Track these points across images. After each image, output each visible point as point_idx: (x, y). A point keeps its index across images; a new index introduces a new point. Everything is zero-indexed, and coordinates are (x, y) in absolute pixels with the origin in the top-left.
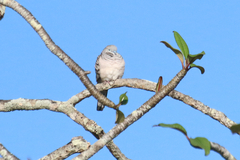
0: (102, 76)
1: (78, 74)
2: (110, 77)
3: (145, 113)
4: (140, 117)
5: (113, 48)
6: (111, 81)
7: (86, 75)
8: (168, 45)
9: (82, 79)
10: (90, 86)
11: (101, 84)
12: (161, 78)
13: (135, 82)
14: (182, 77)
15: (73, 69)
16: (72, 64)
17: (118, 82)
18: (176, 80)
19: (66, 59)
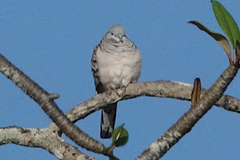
0: (104, 80)
1: (38, 100)
2: (117, 80)
3: (171, 145)
4: (163, 152)
5: (118, 30)
6: (118, 87)
7: (52, 100)
8: (202, 27)
9: (45, 109)
10: (60, 118)
11: (104, 94)
12: (198, 81)
13: (160, 87)
14: (231, 79)
15: (28, 93)
16: (27, 84)
17: (132, 89)
18: (220, 85)
19: (16, 76)
